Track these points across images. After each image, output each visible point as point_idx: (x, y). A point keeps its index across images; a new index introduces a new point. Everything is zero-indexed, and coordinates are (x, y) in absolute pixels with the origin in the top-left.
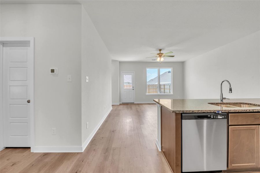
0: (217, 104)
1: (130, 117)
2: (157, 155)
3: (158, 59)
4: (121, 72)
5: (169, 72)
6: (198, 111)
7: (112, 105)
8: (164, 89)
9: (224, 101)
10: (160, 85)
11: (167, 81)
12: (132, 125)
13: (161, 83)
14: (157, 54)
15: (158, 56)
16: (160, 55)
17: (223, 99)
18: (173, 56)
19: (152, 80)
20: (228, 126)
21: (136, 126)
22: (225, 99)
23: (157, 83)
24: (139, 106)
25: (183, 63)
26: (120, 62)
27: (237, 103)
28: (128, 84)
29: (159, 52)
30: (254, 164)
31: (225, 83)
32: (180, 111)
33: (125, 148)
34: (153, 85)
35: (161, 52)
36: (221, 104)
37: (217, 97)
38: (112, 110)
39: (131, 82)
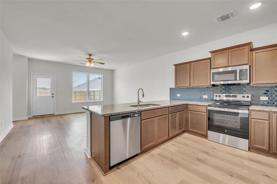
0: (135, 106)
1: (49, 132)
2: (87, 162)
3: (88, 64)
4: (32, 73)
5: (99, 78)
6: (122, 112)
7: (13, 122)
8: (94, 96)
9: (140, 104)
10: (89, 92)
11: (97, 87)
12: (52, 141)
13: (90, 90)
14: (87, 59)
15: (88, 60)
16: (90, 60)
17: (139, 102)
18: (104, 64)
19: (80, 86)
20: (141, 120)
21: (59, 141)
22: (140, 102)
23: (86, 90)
24: (62, 117)
25: (112, 71)
26: (30, 59)
27: (147, 105)
28: (43, 89)
29: (89, 57)
30: (155, 142)
31: (141, 90)
32: (109, 114)
33: (43, 170)
34: (81, 92)
35: (91, 57)
36: (138, 106)
37: (135, 101)
38: (13, 129)
39: (49, 87)
